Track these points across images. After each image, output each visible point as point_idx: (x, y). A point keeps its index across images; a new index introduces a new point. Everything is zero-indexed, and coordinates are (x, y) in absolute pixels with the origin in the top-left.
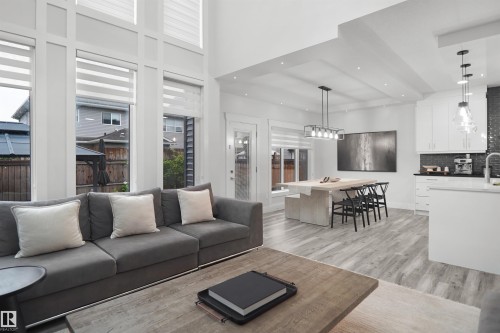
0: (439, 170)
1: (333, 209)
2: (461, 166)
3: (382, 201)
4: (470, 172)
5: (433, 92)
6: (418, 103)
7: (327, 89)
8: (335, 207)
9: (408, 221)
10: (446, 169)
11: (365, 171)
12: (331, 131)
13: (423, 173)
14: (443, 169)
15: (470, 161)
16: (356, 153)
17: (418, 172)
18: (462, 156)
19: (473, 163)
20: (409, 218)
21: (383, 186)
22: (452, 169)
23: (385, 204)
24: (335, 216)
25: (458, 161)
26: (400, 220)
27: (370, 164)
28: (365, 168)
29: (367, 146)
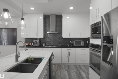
0: (30, 44)
2: (35, 43)
10: (32, 44)
11: (4, 45)
14: (31, 44)
19: (39, 42)
25: (34, 41)
27: (6, 42)
28: (4, 44)
29: (5, 34)
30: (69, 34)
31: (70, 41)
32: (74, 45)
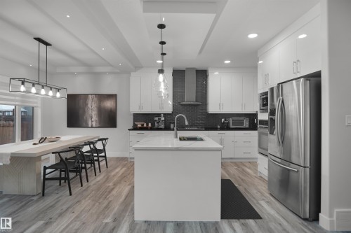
0: (145, 125)
1: (45, 174)
2: (158, 123)
3: (103, 154)
4: (162, 126)
5: (142, 67)
6: (132, 74)
7: (47, 44)
8: (48, 171)
9: (124, 169)
10: (150, 125)
11: (92, 127)
12: (51, 88)
13: (135, 128)
14: (147, 125)
15: (163, 119)
16: (84, 112)
17: (131, 127)
18: (159, 115)
19: (165, 120)
20: (124, 166)
21: (104, 141)
22: (153, 125)
23: (105, 157)
24: (46, 182)
25: (156, 119)
26: (117, 170)
27: (96, 121)
28: (92, 125)
29: (93, 106)
30: (221, 105)
31: (223, 120)
32: (231, 126)
